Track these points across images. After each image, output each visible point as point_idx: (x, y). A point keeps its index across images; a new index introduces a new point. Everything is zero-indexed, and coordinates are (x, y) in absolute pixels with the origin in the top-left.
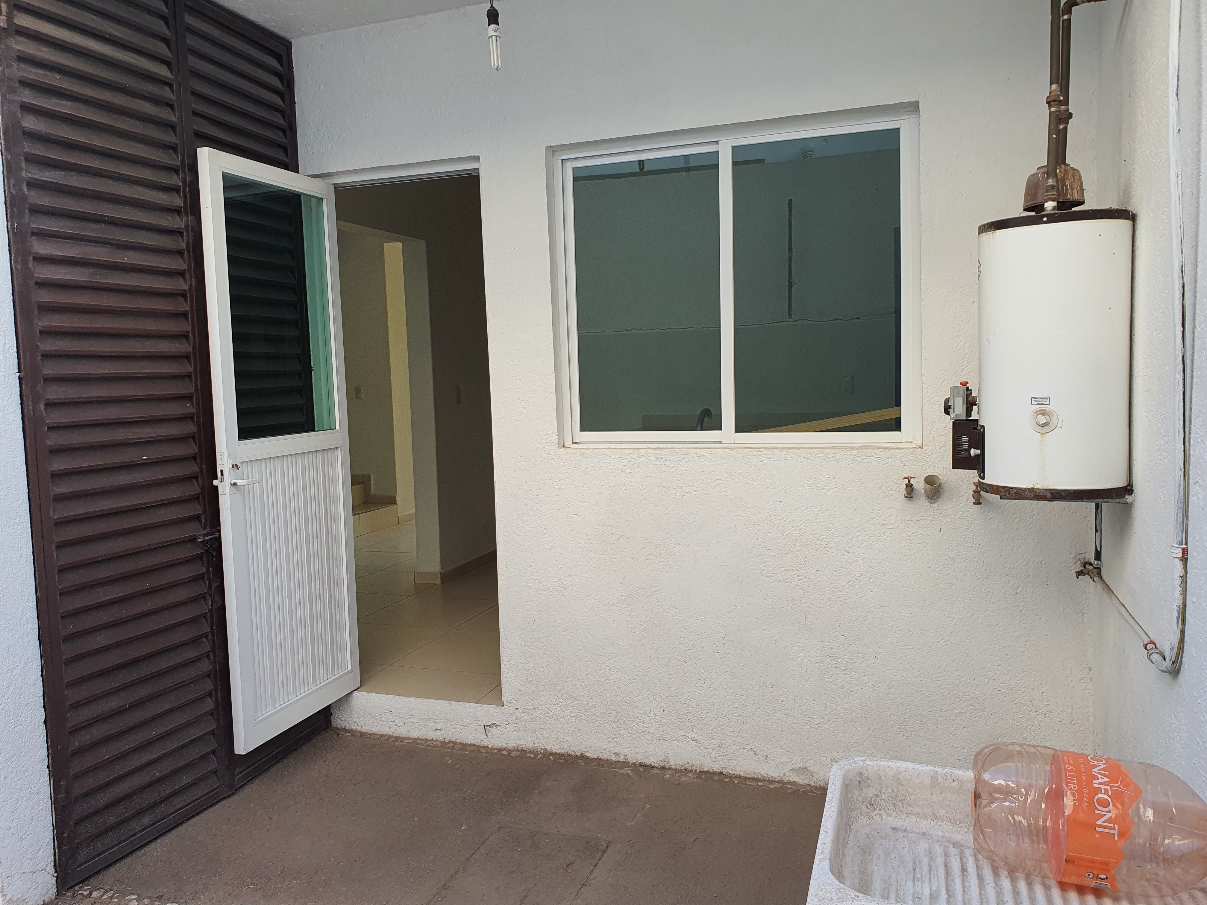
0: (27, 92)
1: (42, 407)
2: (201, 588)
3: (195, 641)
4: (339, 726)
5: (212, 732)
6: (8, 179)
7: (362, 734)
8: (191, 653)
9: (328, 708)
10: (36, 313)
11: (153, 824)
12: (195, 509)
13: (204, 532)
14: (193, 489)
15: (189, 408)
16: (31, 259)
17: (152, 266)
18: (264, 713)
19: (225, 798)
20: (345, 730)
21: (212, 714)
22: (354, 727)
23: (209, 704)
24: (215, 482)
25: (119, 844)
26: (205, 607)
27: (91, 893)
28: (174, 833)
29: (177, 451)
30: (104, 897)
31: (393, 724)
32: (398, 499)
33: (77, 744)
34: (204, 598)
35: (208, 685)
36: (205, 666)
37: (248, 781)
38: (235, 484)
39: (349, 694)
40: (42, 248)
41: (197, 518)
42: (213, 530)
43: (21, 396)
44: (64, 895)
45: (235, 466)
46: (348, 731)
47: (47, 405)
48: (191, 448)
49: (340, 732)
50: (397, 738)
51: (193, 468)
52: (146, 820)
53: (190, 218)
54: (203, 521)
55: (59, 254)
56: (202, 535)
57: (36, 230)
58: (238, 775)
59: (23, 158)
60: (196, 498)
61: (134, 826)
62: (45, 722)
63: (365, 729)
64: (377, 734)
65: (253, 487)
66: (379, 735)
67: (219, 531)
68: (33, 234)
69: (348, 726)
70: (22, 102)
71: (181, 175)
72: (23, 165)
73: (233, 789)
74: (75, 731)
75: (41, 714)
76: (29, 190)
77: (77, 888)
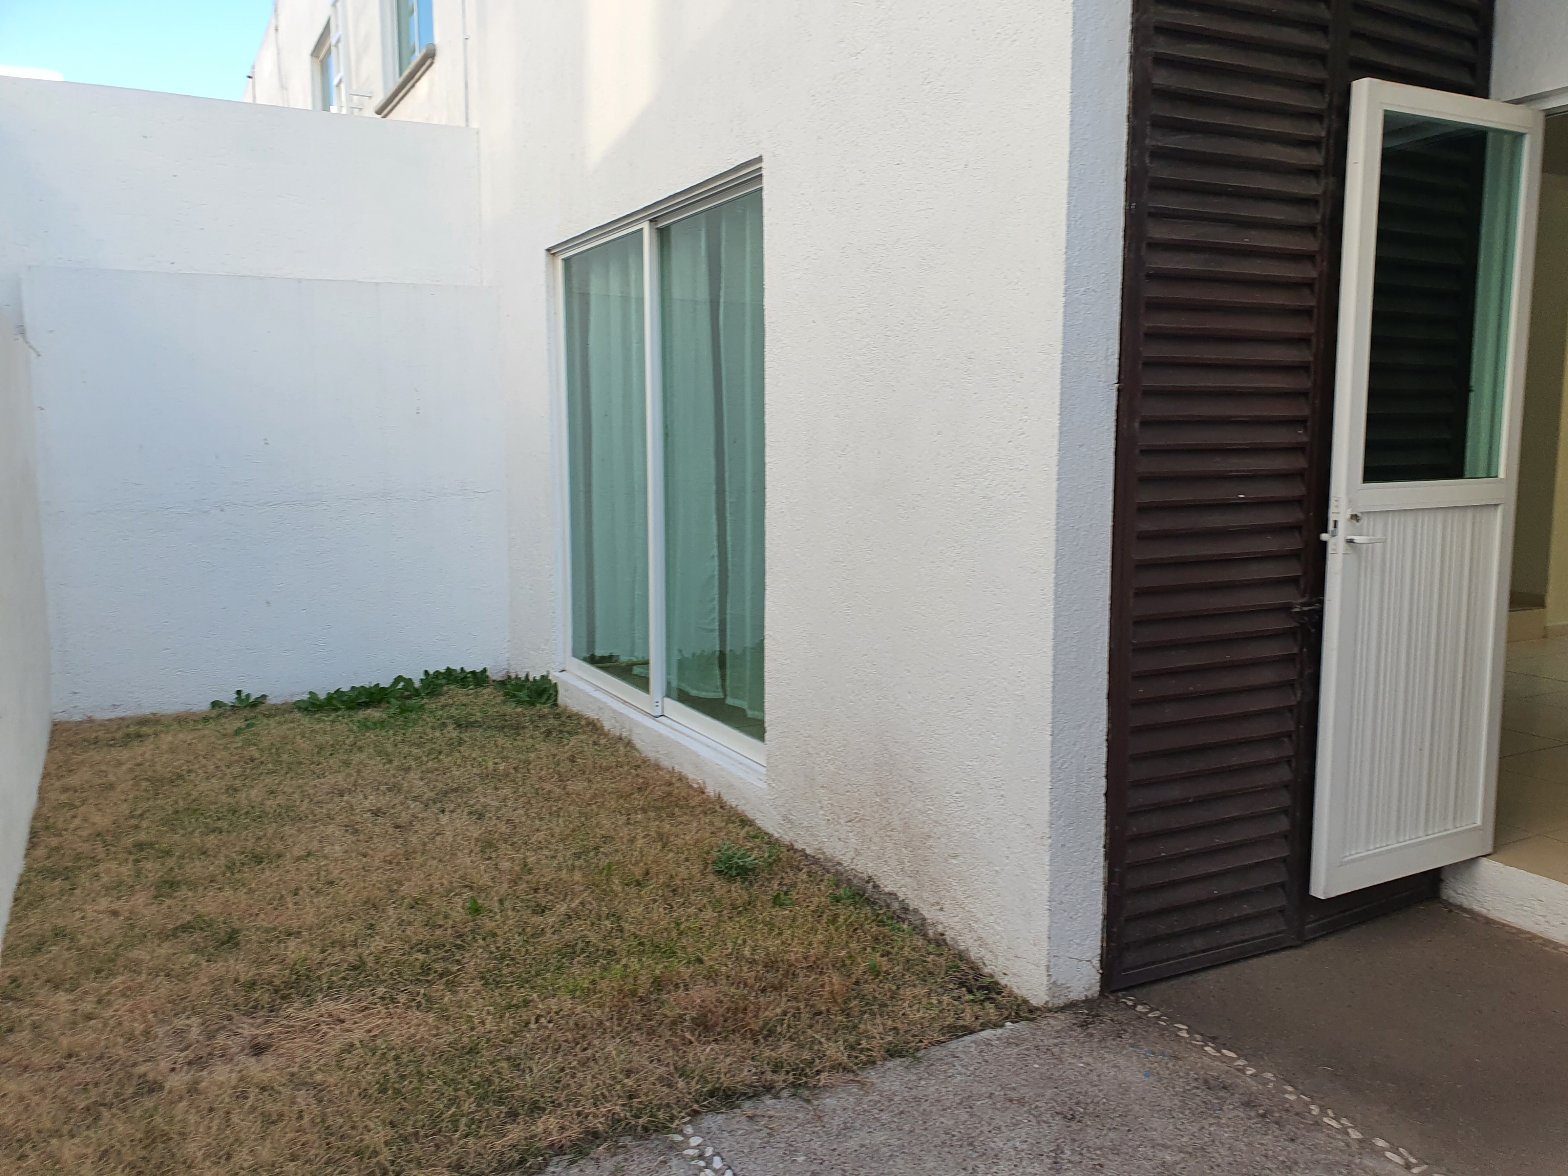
0: (1161, 40)
1: (1137, 425)
2: (1290, 673)
3: (1274, 739)
4: (1451, 901)
5: (1284, 860)
6: (1132, 150)
7: (1489, 922)
8: (1269, 753)
9: (1438, 871)
10: (1143, 311)
11: (1204, 951)
12: (1293, 569)
13: (1302, 601)
14: (1293, 542)
15: (1300, 436)
16: (1144, 246)
17: (1276, 248)
18: (1353, 852)
19: (1291, 947)
20: (1461, 908)
21: (1286, 837)
22: (1476, 907)
23: (1283, 824)
24: (1324, 537)
25: (1167, 960)
26: (1294, 698)
27: (1135, 1006)
28: (1226, 971)
29: (1278, 490)
30: (1150, 1015)
31: (1543, 919)
32: (1550, 600)
33: (1135, 829)
34: (1292, 685)
35: (1284, 799)
36: (1284, 774)
37: (1322, 936)
38: (1351, 541)
39: (1473, 861)
40: (1158, 232)
41: (1294, 581)
42: (1314, 600)
43: (1118, 411)
44: (1107, 997)
45: (1355, 517)
46: (1465, 910)
47: (1143, 424)
48: (1297, 490)
49: (1455, 910)
50: (1547, 942)
51: (1296, 515)
52: (1199, 942)
53: (1332, 180)
54: (1302, 586)
55: (1174, 237)
56: (1298, 602)
57: (1152, 210)
58: (1310, 923)
59: (1148, 123)
60: (1294, 555)
61: (1186, 946)
62: (1106, 794)
63: (1494, 915)
64: (1515, 928)
65: (1373, 549)
66: (1518, 929)
67: (1322, 602)
68: (1151, 215)
69: (1466, 903)
70: (1156, 53)
71: (1326, 121)
72: (1148, 130)
73: (1302, 941)
74: (1135, 813)
75: (1102, 784)
76: (1151, 162)
77: (1120, 994)
